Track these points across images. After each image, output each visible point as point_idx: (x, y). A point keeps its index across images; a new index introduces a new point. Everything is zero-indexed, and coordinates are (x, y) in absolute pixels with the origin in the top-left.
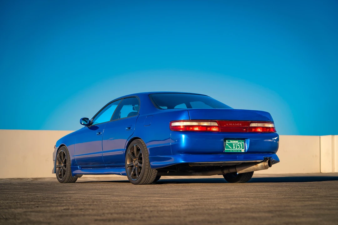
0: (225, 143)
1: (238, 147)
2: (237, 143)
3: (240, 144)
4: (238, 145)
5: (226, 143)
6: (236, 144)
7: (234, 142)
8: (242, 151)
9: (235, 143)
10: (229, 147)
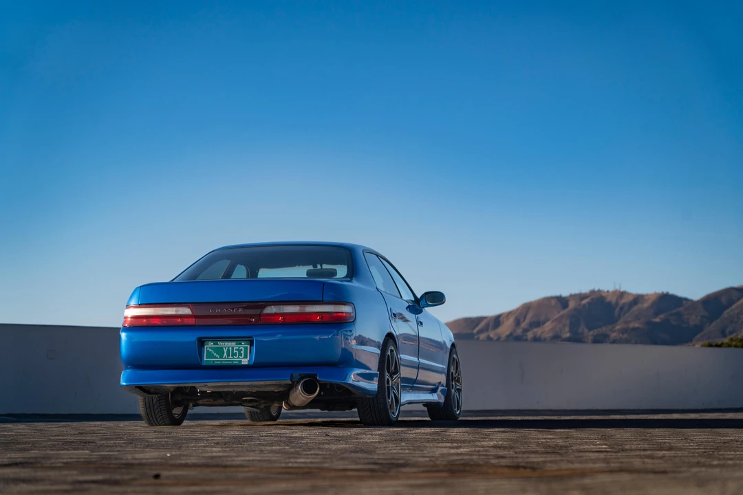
0: (205, 346)
1: (234, 354)
3: (240, 348)
4: (235, 351)
5: (207, 348)
6: (231, 348)
7: (228, 344)
8: (242, 363)
9: (228, 347)
10: (215, 354)
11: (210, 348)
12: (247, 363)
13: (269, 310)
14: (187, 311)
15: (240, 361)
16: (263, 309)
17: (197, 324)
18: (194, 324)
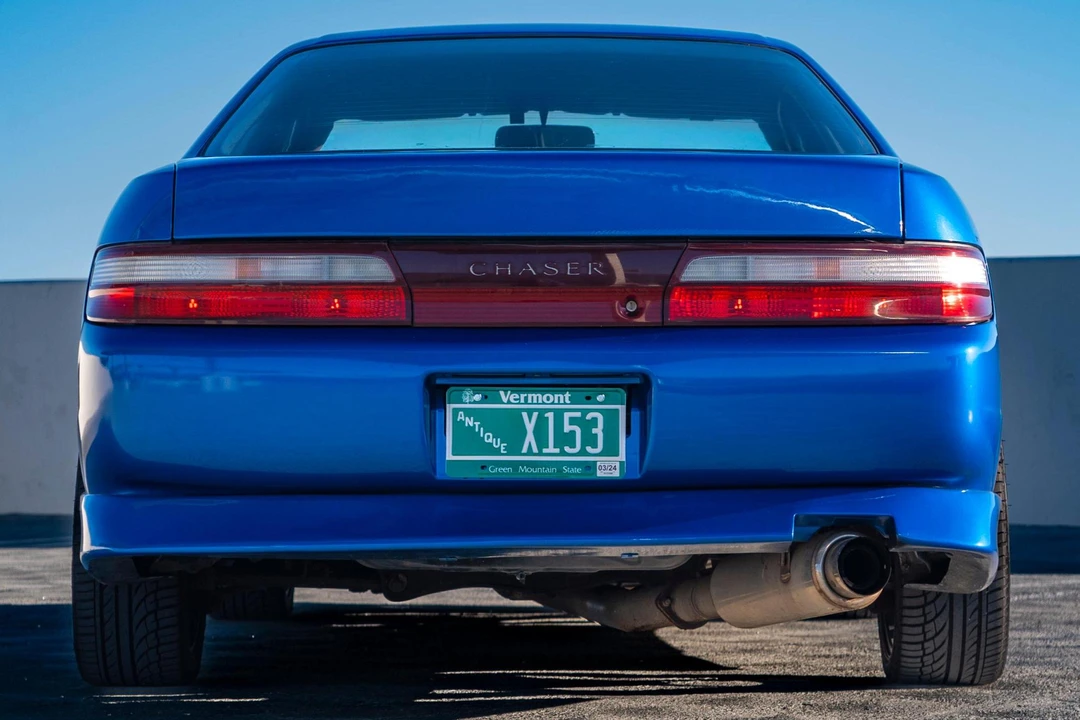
0: (450, 407)
1: (564, 439)
2: (559, 414)
3: (589, 416)
4: (567, 428)
5: (456, 412)
6: (550, 416)
7: (538, 400)
8: (600, 474)
9: (542, 412)
10: (488, 438)
11: (468, 413)
12: (616, 474)
13: (701, 270)
14: (376, 269)
15: (590, 467)
16: (680, 265)
17: (419, 321)
18: (405, 320)
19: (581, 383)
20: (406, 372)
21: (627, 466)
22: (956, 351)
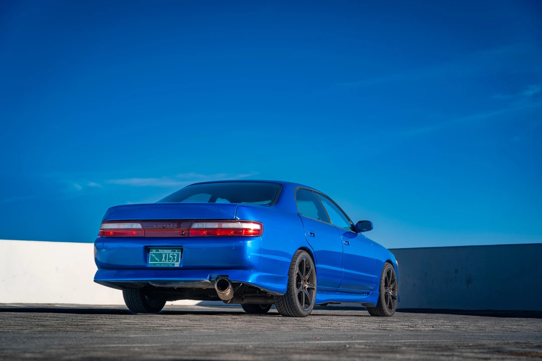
0: (150, 253)
1: (170, 259)
4: (170, 257)
8: (175, 266)
10: (156, 259)
11: (153, 254)
12: (178, 266)
13: (196, 226)
14: (138, 226)
15: (173, 264)
16: (191, 225)
17: (146, 236)
18: (143, 236)
19: (173, 248)
20: (141, 246)
21: (180, 264)
22: (246, 242)
